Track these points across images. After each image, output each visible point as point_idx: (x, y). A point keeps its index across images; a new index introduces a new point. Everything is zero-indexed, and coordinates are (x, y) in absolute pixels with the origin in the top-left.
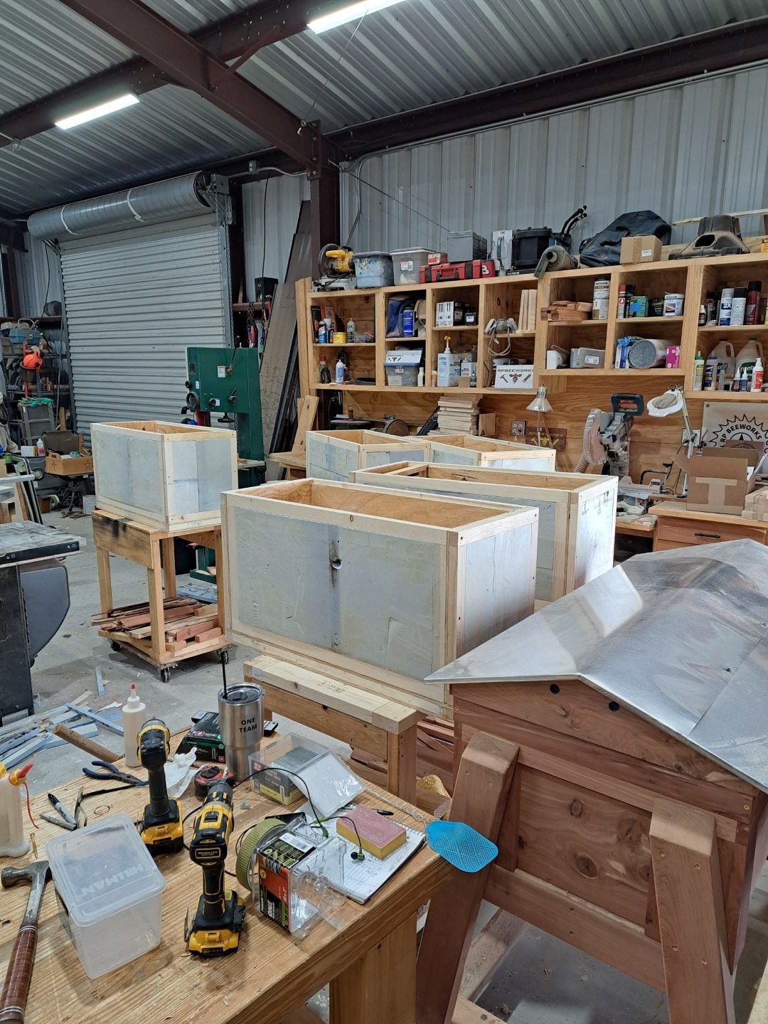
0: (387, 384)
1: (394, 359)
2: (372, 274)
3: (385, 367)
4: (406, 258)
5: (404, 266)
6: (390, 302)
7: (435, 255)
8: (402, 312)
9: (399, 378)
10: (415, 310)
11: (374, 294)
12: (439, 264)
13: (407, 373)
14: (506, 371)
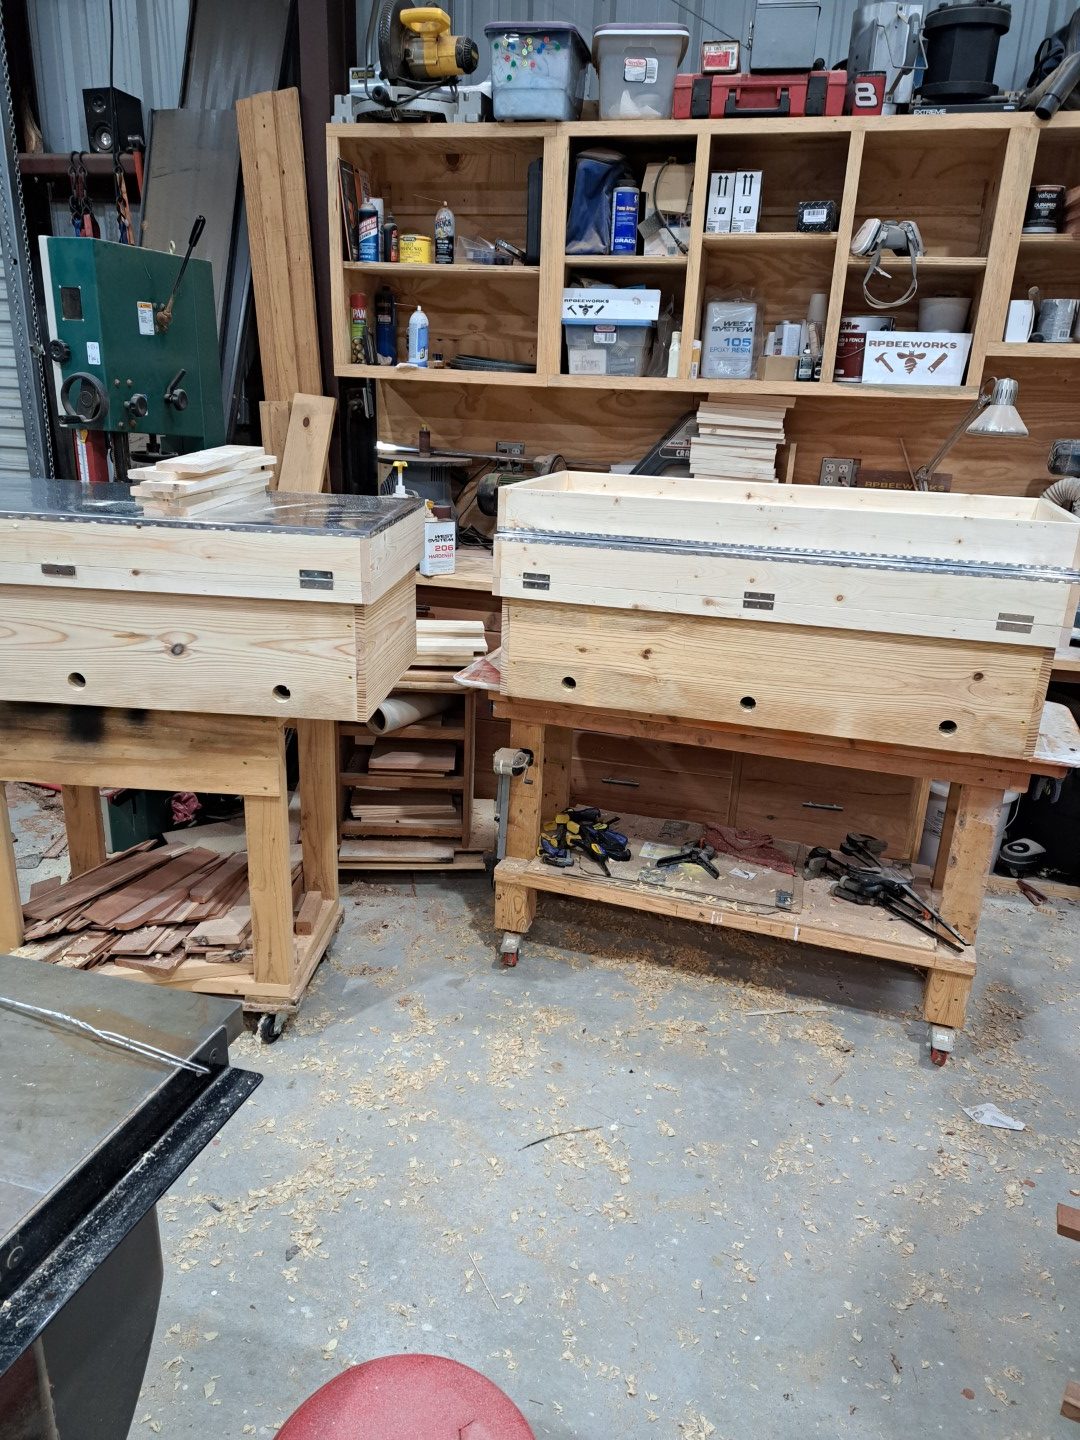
0: (565, 369)
1: (586, 309)
2: (543, 83)
3: (564, 327)
4: (641, 47)
5: (634, 69)
6: (582, 164)
7: (724, 48)
8: (610, 191)
9: (600, 356)
10: (646, 188)
11: (541, 140)
12: (733, 72)
13: (624, 344)
14: (890, 344)
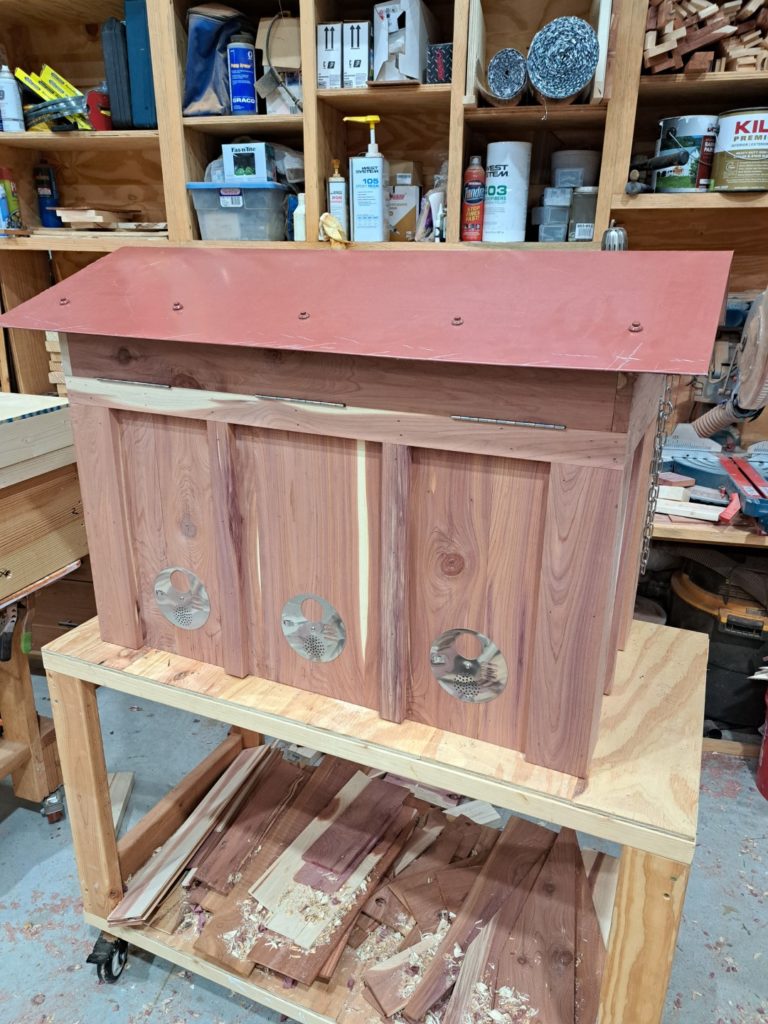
0: (197, 234)
6: (194, 20)
8: (224, 49)
9: (234, 221)
10: (260, 44)
